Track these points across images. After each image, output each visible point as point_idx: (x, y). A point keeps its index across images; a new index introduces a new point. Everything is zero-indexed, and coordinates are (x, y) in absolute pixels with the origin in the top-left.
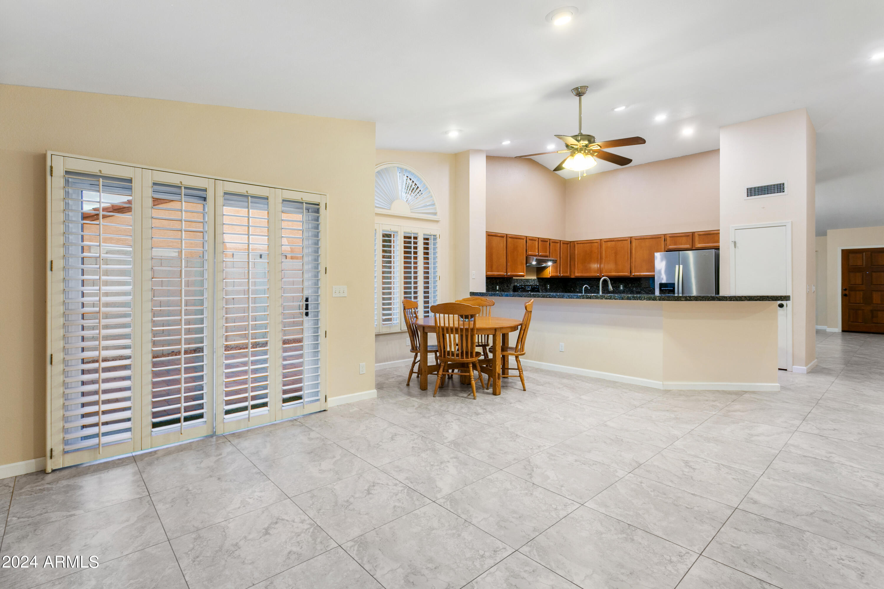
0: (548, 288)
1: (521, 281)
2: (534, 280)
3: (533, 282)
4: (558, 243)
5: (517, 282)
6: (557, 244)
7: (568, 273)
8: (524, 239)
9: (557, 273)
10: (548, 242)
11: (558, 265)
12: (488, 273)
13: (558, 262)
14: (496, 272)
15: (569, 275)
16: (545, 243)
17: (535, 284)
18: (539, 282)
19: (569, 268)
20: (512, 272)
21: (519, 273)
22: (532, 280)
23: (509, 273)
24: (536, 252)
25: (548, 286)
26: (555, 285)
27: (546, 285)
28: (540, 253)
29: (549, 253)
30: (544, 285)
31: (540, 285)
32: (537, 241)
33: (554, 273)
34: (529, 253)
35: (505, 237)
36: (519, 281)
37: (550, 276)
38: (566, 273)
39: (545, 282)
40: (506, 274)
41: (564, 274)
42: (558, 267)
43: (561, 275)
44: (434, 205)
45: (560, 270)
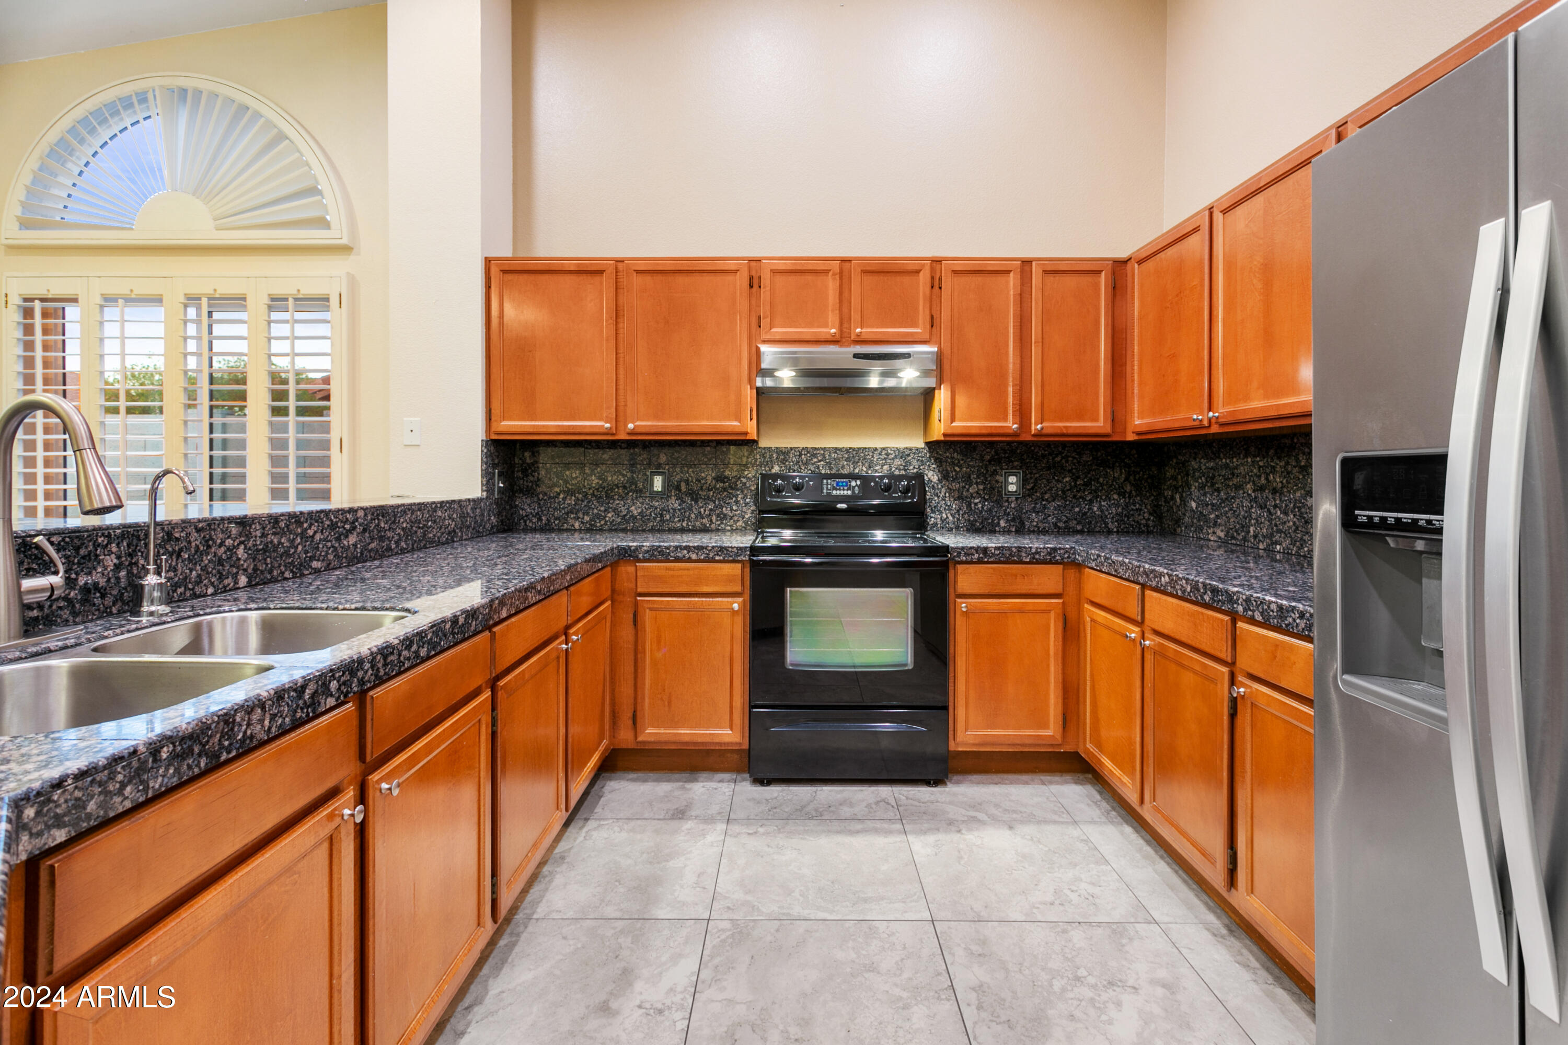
0: (1012, 488)
1: (814, 455)
2: (903, 454)
3: (898, 462)
4: (1009, 272)
5: (784, 461)
6: (1001, 279)
7: (1096, 419)
8: (736, 271)
9: (1005, 419)
10: (924, 278)
11: (1011, 379)
12: (504, 423)
13: (1011, 366)
14: (555, 420)
15: (1108, 430)
16: (899, 279)
17: (905, 470)
18: (939, 461)
19: (1109, 393)
20: (656, 417)
21: (708, 420)
22: (888, 454)
23: (638, 423)
24: (826, 326)
25: (1012, 479)
26: (1067, 479)
27: (998, 477)
28: (858, 330)
29: (928, 326)
30: (978, 477)
31: (945, 476)
32: (834, 274)
33: (972, 421)
34: (774, 330)
35: (610, 271)
36: (800, 455)
37: (945, 435)
38: (1080, 418)
39: (990, 461)
40: (616, 428)
41: (1061, 421)
42: (1006, 386)
43: (1033, 428)
44: (313, 191)
45: (1021, 405)
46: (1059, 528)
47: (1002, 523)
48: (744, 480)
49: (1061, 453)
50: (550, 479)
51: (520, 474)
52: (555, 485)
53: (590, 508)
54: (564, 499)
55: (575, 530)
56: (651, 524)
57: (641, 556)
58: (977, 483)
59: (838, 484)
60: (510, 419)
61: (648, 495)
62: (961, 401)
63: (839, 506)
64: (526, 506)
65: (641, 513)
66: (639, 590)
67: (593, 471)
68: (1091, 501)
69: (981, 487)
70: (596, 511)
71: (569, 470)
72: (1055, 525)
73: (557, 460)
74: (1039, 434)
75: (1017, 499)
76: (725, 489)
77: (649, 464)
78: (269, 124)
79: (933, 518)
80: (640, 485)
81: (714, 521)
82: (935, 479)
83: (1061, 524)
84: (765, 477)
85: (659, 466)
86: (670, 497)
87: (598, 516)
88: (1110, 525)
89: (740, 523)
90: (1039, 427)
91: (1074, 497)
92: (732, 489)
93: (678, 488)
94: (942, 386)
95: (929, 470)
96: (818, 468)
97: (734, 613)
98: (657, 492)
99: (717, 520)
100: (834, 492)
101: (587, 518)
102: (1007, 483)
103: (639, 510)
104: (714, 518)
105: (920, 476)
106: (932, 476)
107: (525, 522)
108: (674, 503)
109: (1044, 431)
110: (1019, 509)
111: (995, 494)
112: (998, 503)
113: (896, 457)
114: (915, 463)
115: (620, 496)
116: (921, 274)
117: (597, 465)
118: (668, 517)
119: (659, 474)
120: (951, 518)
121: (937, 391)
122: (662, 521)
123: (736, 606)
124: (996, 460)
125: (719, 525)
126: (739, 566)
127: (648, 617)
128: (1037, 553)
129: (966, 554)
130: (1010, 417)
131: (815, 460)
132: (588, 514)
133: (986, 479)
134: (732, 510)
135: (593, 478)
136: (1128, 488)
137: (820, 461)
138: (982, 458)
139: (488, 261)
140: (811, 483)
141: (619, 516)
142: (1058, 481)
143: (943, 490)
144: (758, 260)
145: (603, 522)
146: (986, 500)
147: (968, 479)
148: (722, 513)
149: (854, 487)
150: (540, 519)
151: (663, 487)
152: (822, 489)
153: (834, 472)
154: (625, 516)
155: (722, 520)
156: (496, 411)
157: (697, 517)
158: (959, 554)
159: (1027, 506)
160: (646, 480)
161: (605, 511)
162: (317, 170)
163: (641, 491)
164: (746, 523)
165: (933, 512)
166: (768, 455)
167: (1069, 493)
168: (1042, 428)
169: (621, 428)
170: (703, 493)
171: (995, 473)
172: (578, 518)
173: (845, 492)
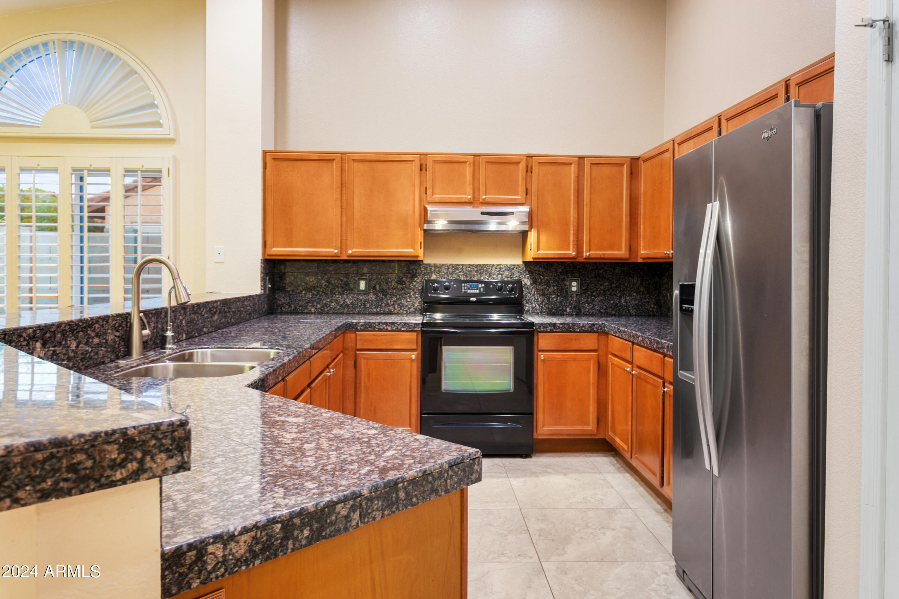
0: (574, 289)
1: (457, 269)
2: (510, 268)
3: (507, 273)
4: (571, 164)
5: (438, 272)
6: (566, 168)
7: (620, 250)
8: (412, 161)
9: (568, 249)
10: (522, 167)
11: (572, 226)
12: (274, 249)
13: (572, 218)
14: (305, 248)
15: (627, 256)
16: (507, 166)
17: (511, 278)
18: (531, 273)
19: (628, 235)
20: (365, 247)
21: (395, 248)
22: (500, 268)
23: (354, 250)
24: (465, 194)
25: (574, 284)
26: (607, 284)
27: (566, 283)
28: (484, 197)
29: (524, 194)
30: (554, 282)
31: (534, 282)
32: (470, 164)
33: (549, 250)
34: (434, 196)
35: (338, 159)
36: (448, 268)
37: (533, 258)
38: (612, 249)
39: (561, 273)
40: (341, 253)
41: (600, 251)
42: (569, 230)
43: (584, 254)
44: (153, 105)
45: (577, 241)
46: (602, 313)
47: (568, 310)
48: (414, 283)
49: (603, 268)
50: (297, 282)
51: (278, 279)
52: (300, 286)
53: (321, 300)
54: (305, 294)
55: (312, 313)
56: (358, 310)
57: (359, 328)
58: (553, 286)
59: (471, 286)
60: (278, 247)
61: (356, 292)
62: (543, 238)
63: (472, 299)
64: (282, 299)
65: (352, 303)
66: (358, 347)
67: (323, 277)
68: (620, 297)
69: (556, 288)
70: (324, 302)
71: (308, 276)
72: (599, 311)
73: (301, 271)
74: (588, 258)
75: (577, 295)
76: (403, 289)
77: (357, 273)
78: (125, 64)
79: (527, 307)
80: (352, 286)
81: (396, 308)
82: (528, 283)
83: (602, 311)
84: (428, 281)
85: (363, 274)
86: (370, 293)
87: (326, 305)
88: (631, 311)
89: (412, 310)
90: (588, 254)
91: (611, 294)
92: (408, 289)
93: (374, 288)
94: (532, 230)
95: (525, 278)
96: (459, 276)
97: (412, 360)
98: (362, 290)
99: (398, 308)
100: (469, 291)
101: (319, 306)
102: (571, 286)
103: (351, 301)
104: (396, 306)
105: (519, 282)
106: (527, 281)
107: (281, 308)
108: (372, 297)
109: (592, 256)
110: (578, 301)
111: (564, 292)
112: (566, 297)
113: (505, 270)
114: (517, 274)
115: (339, 293)
116: (521, 164)
117: (326, 274)
118: (368, 305)
119: (363, 279)
120: (538, 307)
121: (529, 233)
122: (365, 308)
123: (413, 357)
124: (565, 272)
125: (399, 310)
126: (415, 334)
127: (362, 363)
128: (583, 326)
129: (544, 327)
130: (571, 248)
131: (457, 271)
132: (319, 303)
133: (559, 283)
134: (407, 301)
135: (323, 281)
136: (642, 289)
137: (460, 272)
138: (556, 270)
139: (265, 153)
140: (455, 285)
141: (338, 305)
142: (601, 285)
143: (533, 290)
144: (426, 155)
145: (329, 308)
146: (559, 296)
147: (548, 284)
148: (401, 303)
149: (480, 288)
150: (290, 306)
151: (366, 287)
152: (461, 289)
153: (468, 279)
154: (342, 304)
155: (401, 307)
156: (269, 242)
157: (386, 305)
158: (540, 327)
159: (583, 300)
160: (355, 283)
161: (330, 301)
162: (154, 92)
163: (352, 290)
164: (415, 309)
165: (527, 303)
166: (429, 268)
167: (607, 292)
168: (589, 255)
169: (344, 253)
170: (389, 291)
171: (564, 280)
172: (314, 306)
173: (475, 291)
